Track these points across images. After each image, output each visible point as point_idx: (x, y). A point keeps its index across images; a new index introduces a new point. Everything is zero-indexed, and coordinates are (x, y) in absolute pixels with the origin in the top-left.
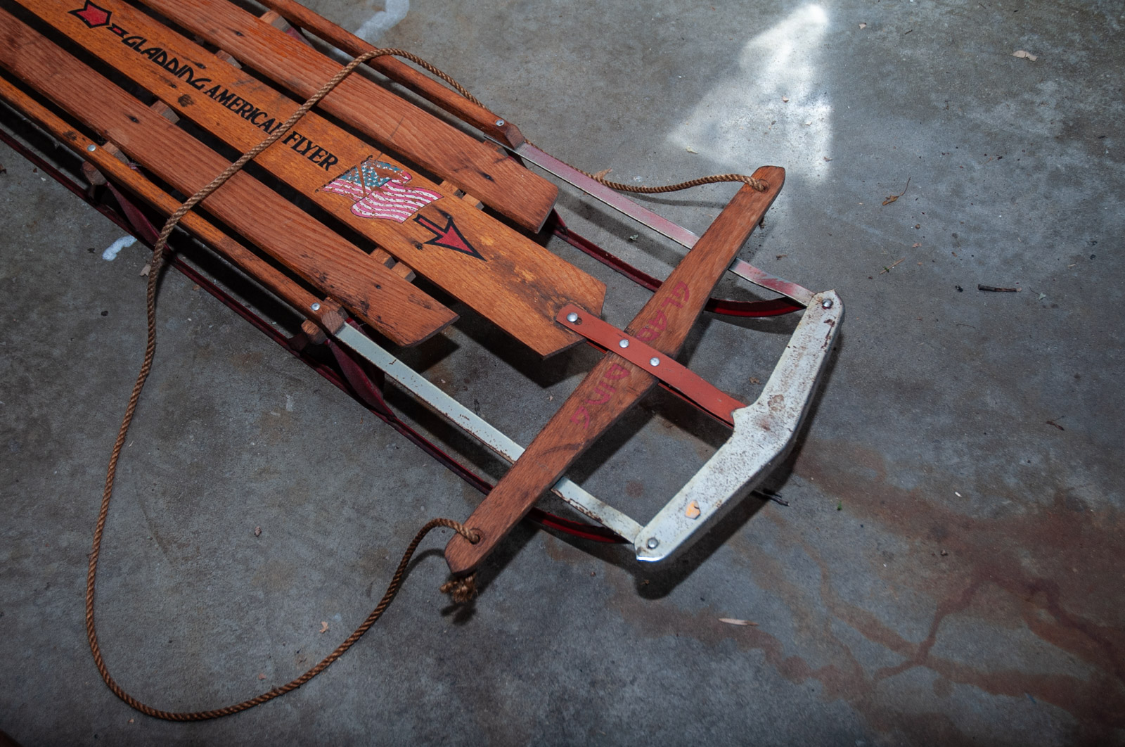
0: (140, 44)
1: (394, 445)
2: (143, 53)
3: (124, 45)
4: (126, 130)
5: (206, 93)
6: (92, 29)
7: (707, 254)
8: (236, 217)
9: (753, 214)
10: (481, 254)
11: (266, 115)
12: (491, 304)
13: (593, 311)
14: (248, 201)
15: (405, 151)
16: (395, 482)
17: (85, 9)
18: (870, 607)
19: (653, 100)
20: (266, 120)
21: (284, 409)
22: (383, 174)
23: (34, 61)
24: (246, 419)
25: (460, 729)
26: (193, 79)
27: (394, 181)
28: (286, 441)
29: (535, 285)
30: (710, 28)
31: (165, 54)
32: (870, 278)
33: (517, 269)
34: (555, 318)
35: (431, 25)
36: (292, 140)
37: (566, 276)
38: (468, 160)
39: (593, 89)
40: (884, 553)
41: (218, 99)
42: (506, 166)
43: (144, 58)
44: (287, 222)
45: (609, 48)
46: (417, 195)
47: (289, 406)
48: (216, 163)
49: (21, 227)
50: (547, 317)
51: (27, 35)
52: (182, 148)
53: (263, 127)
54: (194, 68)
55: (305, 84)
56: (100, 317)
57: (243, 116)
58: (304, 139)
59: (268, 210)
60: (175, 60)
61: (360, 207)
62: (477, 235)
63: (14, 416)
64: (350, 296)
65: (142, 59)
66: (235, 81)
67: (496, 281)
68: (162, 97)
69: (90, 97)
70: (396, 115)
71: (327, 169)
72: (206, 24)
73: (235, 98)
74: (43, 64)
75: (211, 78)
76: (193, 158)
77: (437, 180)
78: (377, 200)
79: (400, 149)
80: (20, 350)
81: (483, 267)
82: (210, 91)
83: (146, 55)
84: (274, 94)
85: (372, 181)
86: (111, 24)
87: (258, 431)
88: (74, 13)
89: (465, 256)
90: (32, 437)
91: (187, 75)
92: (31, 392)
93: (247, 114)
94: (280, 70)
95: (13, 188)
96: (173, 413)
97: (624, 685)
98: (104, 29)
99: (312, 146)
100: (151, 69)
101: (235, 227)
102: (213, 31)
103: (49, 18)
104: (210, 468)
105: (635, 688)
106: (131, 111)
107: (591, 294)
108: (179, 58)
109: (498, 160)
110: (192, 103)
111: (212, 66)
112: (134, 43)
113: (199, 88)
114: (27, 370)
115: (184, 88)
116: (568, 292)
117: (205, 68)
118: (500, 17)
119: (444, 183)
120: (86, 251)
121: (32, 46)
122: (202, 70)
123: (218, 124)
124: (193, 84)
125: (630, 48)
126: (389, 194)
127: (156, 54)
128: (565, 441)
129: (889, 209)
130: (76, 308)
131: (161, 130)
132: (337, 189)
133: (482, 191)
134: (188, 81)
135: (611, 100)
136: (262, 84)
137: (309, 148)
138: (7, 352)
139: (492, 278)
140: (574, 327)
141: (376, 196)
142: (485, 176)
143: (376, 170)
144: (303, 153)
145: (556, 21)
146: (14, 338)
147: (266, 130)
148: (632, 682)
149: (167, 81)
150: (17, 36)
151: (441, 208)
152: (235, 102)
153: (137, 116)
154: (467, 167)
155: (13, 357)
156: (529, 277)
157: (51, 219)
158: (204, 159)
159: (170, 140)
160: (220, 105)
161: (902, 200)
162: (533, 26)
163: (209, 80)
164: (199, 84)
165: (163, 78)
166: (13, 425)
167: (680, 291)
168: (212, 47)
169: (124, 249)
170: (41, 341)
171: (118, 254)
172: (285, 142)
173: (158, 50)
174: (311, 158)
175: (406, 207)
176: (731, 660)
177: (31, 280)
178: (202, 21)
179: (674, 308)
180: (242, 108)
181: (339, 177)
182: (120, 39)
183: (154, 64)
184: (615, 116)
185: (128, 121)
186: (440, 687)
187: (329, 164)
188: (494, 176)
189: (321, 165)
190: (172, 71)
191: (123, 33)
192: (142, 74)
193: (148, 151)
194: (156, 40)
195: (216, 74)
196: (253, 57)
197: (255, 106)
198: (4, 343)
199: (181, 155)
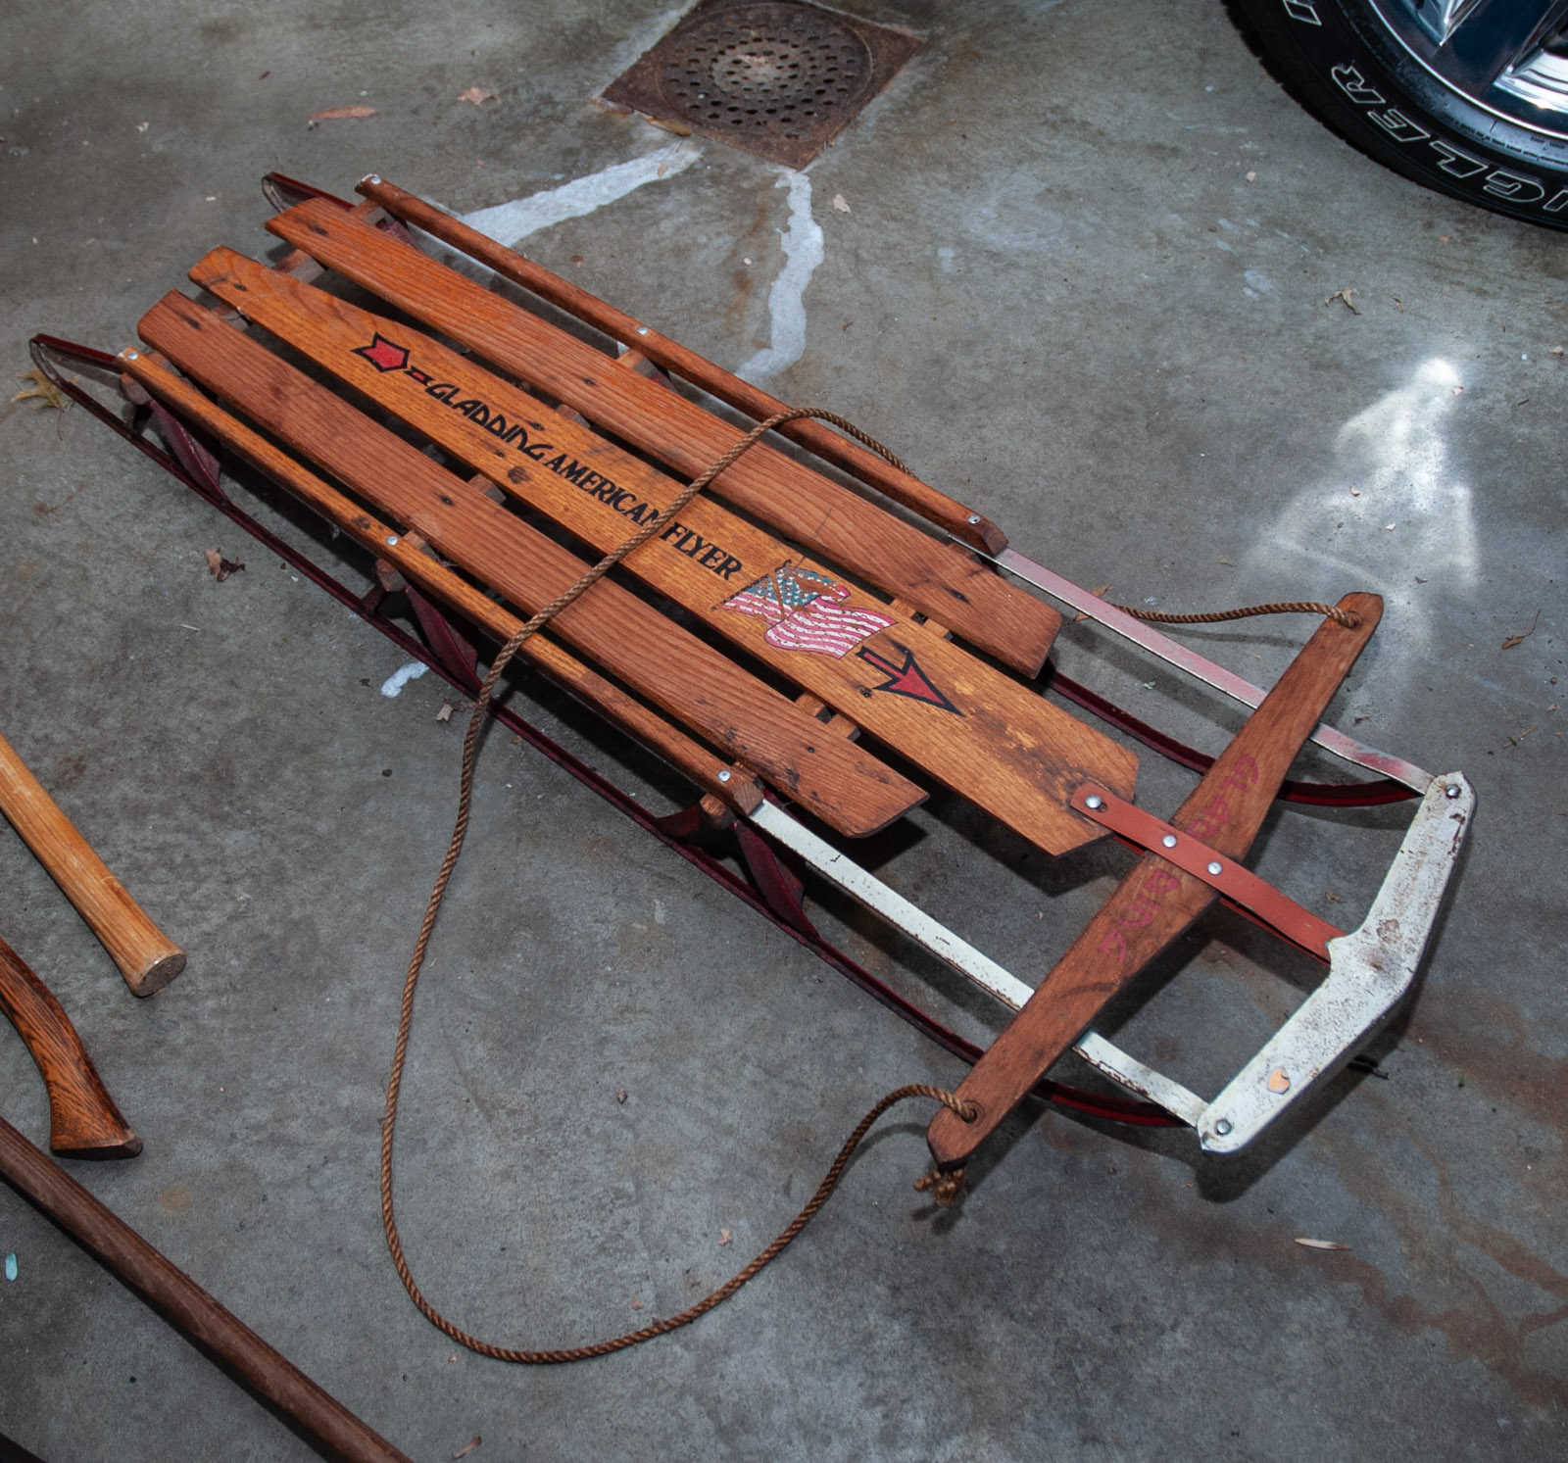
0: (451, 395)
1: (815, 977)
2: (455, 407)
3: (428, 397)
4: (437, 516)
5: (546, 465)
6: (383, 374)
7: (1281, 715)
8: (599, 642)
9: (1341, 661)
10: (957, 706)
11: (634, 499)
12: (975, 779)
13: (1122, 793)
14: (615, 621)
15: (836, 554)
16: (819, 1031)
17: (374, 346)
18: (1510, 1226)
19: (1165, 487)
20: (634, 505)
21: (652, 919)
22: (808, 587)
23: (306, 418)
24: (597, 933)
25: (928, 1389)
26: (528, 445)
27: (824, 598)
28: (658, 967)
29: (1034, 753)
30: (1241, 387)
31: (486, 409)
32: (1491, 753)
33: (1009, 728)
34: (1068, 801)
35: (838, 370)
36: (673, 535)
37: (1080, 741)
38: (930, 571)
39: (1078, 469)
40: (1527, 1149)
41: (564, 474)
42: (985, 581)
43: (457, 415)
44: (674, 652)
45: (1098, 410)
46: (859, 619)
47: (660, 916)
48: (566, 564)
49: (266, 646)
50: (1057, 800)
51: (297, 383)
52: (516, 542)
53: (631, 516)
55: (688, 455)
56: (381, 777)
57: (601, 498)
58: (690, 534)
59: (645, 634)
60: (501, 418)
61: (778, 634)
62: (950, 679)
63: (266, 917)
64: (770, 762)
65: (455, 416)
66: (586, 448)
67: (981, 746)
68: (484, 469)
69: (385, 469)
70: (821, 503)
71: (726, 577)
72: (543, 368)
73: (588, 473)
74: (318, 422)
75: (552, 443)
76: (531, 557)
77: (887, 598)
78: (802, 625)
79: (831, 551)
80: (272, 822)
81: (961, 726)
82: (552, 462)
83: (460, 411)
84: (643, 468)
85: (792, 598)
86: (409, 367)
87: (615, 951)
88: (359, 351)
89: (934, 709)
90: (293, 948)
91: (519, 439)
92: (289, 883)
93: (607, 496)
94: (651, 435)
95: (254, 590)
96: (490, 920)
97: (1163, 1332)
98: (400, 374)
99: (703, 543)
100: (467, 430)
101: (598, 657)
102: (552, 378)
103: (325, 359)
104: (547, 1003)
105: (1179, 1335)
106: (443, 489)
107: (1118, 768)
108: (506, 415)
109: (973, 573)
110: (528, 479)
111: (554, 427)
112: (443, 393)
113: (537, 458)
114: (283, 850)
115: (515, 458)
116: (1085, 764)
117: (542, 429)
118: (938, 361)
119: (896, 602)
120: (358, 683)
121: (304, 397)
122: (539, 433)
123: (566, 509)
124: (528, 451)
125: (1127, 411)
126: (818, 616)
127: (474, 409)
128: (1093, 979)
129: (1511, 654)
130: (347, 765)
131: (485, 517)
132: (742, 608)
133: (951, 616)
134: (521, 447)
135: (1105, 486)
136: (625, 453)
137: (698, 547)
138: (254, 824)
139: (974, 741)
140: (1095, 815)
141: (800, 619)
142: (956, 594)
143: (797, 580)
144: (691, 554)
145: (1019, 369)
146: (262, 804)
147: (636, 519)
148: (1173, 1328)
150: (284, 384)
151: (896, 638)
152: (588, 479)
153: (451, 496)
154: (928, 581)
155: (262, 832)
156: (1028, 742)
157: (307, 635)
158: (549, 558)
159: (499, 531)
160: (566, 482)
161: (1530, 643)
162: (986, 376)
163: (550, 447)
164: (537, 452)
165: (484, 443)
166: (267, 929)
167: (1245, 768)
168: (552, 401)
169: (410, 680)
170: (300, 810)
171: (402, 687)
172: (664, 537)
173: (476, 403)
174: (703, 561)
175: (844, 635)
176: (1315, 1299)
177: (283, 722)
178: (535, 364)
179: (1237, 791)
180: (599, 488)
181: (744, 590)
182: (422, 388)
183: (471, 423)
184: (1112, 509)
185: (439, 503)
186: (896, 1328)
187: (729, 571)
188: (968, 595)
189: (718, 571)
190: (497, 433)
191: (427, 379)
192: (456, 436)
193: (470, 546)
194: (474, 389)
195: (559, 438)
196: (612, 416)
197: (618, 485)
198: (249, 812)
199: (516, 552)
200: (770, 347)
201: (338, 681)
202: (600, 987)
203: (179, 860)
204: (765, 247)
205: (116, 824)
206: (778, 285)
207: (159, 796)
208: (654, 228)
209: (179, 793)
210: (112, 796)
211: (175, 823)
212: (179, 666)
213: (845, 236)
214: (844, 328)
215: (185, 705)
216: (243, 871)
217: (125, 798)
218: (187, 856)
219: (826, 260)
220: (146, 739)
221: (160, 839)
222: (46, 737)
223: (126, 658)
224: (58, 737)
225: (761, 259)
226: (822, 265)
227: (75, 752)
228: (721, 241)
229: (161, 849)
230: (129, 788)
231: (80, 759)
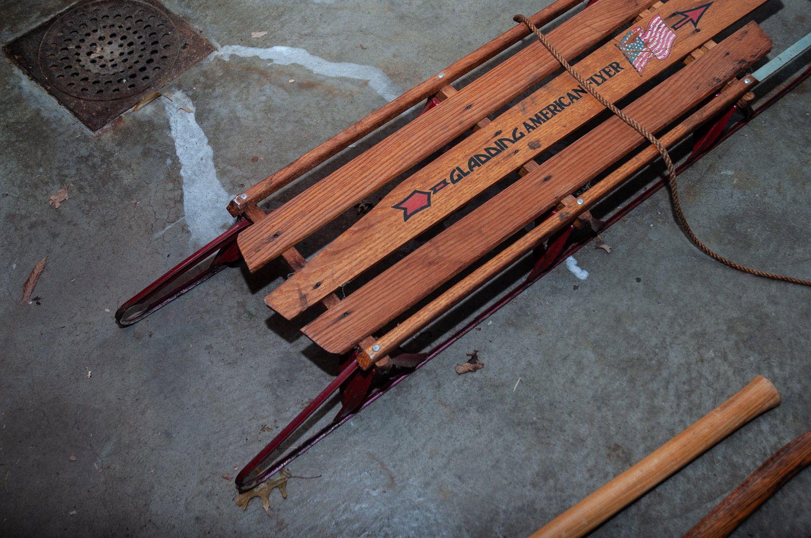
0: (460, 172)
1: (763, 122)
2: (472, 170)
3: (459, 184)
4: (557, 184)
5: (529, 132)
6: (432, 205)
8: (657, 122)
10: (708, 3)
11: (563, 97)
14: (645, 114)
15: (613, 28)
16: (789, 125)
17: (405, 209)
20: (567, 98)
21: (732, 176)
22: (633, 40)
26: (512, 139)
27: (640, 35)
28: (757, 177)
31: (477, 156)
41: (538, 125)
43: (478, 170)
44: (667, 94)
46: (654, 26)
51: (426, 252)
52: (585, 149)
53: (574, 100)
54: (499, 137)
56: (641, 283)
59: (655, 104)
60: (487, 150)
61: (660, 55)
63: (724, 342)
64: (734, 68)
65: (479, 171)
69: (515, 207)
71: (622, 69)
73: (539, 115)
74: (467, 240)
75: (514, 127)
76: (596, 144)
78: (656, 46)
79: (611, 30)
80: (665, 338)
82: (528, 130)
84: (541, 92)
85: (639, 46)
86: (429, 191)
87: (748, 192)
88: (408, 216)
90: (743, 329)
91: (506, 143)
92: (704, 330)
93: (558, 109)
96: (729, 240)
98: (434, 197)
99: (599, 74)
100: (493, 165)
101: (665, 124)
102: (460, 123)
104: (774, 221)
106: (537, 180)
108: (485, 147)
110: (538, 141)
111: (500, 126)
112: (458, 175)
113: (522, 136)
115: (522, 144)
118: (402, 17)
120: (575, 291)
123: (565, 126)
124: (516, 139)
126: (651, 39)
127: (475, 162)
130: (631, 298)
131: (563, 162)
132: (643, 65)
134: (513, 143)
137: (601, 76)
138: (665, 348)
141: (653, 45)
143: (629, 43)
144: (605, 80)
147: (577, 99)
149: (509, 155)
151: (668, 16)
152: (544, 115)
153: (543, 177)
158: (599, 137)
159: (574, 156)
160: (544, 124)
163: (516, 129)
164: (518, 135)
165: (505, 158)
166: (732, 342)
168: (473, 128)
169: (578, 265)
170: (658, 324)
171: (582, 269)
173: (472, 160)
174: (611, 76)
175: (664, 32)
177: (597, 331)
178: (446, 130)
180: (552, 111)
181: (631, 63)
182: (451, 185)
183: (487, 164)
185: (548, 183)
190: (499, 152)
191: (444, 183)
192: (496, 172)
193: (583, 171)
194: (458, 160)
195: (510, 125)
196: (499, 100)
197: (552, 102)
198: (657, 350)
199: (591, 151)
200: (368, 81)
201: (572, 301)
202: (767, 200)
203: (686, 387)
204: (282, 72)
205: (659, 423)
206: (316, 70)
207: (643, 399)
208: (242, 120)
209: (641, 388)
210: (639, 427)
211: (661, 390)
212: (546, 390)
213: (286, 37)
214: (363, 48)
215: (576, 386)
216: (696, 354)
217: (641, 420)
218: (684, 383)
219: (304, 48)
220: (599, 408)
221: (672, 398)
222: (589, 470)
223: (535, 423)
224: (590, 463)
225: (291, 75)
226: (308, 51)
227: (604, 451)
228: (268, 91)
229: (678, 397)
230: (634, 418)
231: (609, 448)
